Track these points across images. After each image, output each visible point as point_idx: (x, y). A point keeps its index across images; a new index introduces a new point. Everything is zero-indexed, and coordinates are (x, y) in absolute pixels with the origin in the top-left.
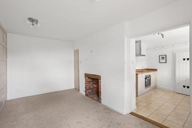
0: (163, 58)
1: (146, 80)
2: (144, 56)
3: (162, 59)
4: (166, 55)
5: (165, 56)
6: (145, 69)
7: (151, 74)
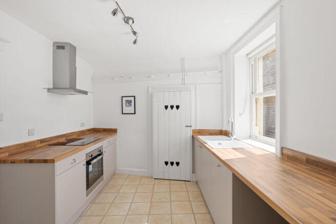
0: (129, 102)
1: (91, 166)
2: (86, 93)
3: (128, 105)
4: (134, 97)
5: (132, 99)
6: (89, 130)
7: (105, 144)
